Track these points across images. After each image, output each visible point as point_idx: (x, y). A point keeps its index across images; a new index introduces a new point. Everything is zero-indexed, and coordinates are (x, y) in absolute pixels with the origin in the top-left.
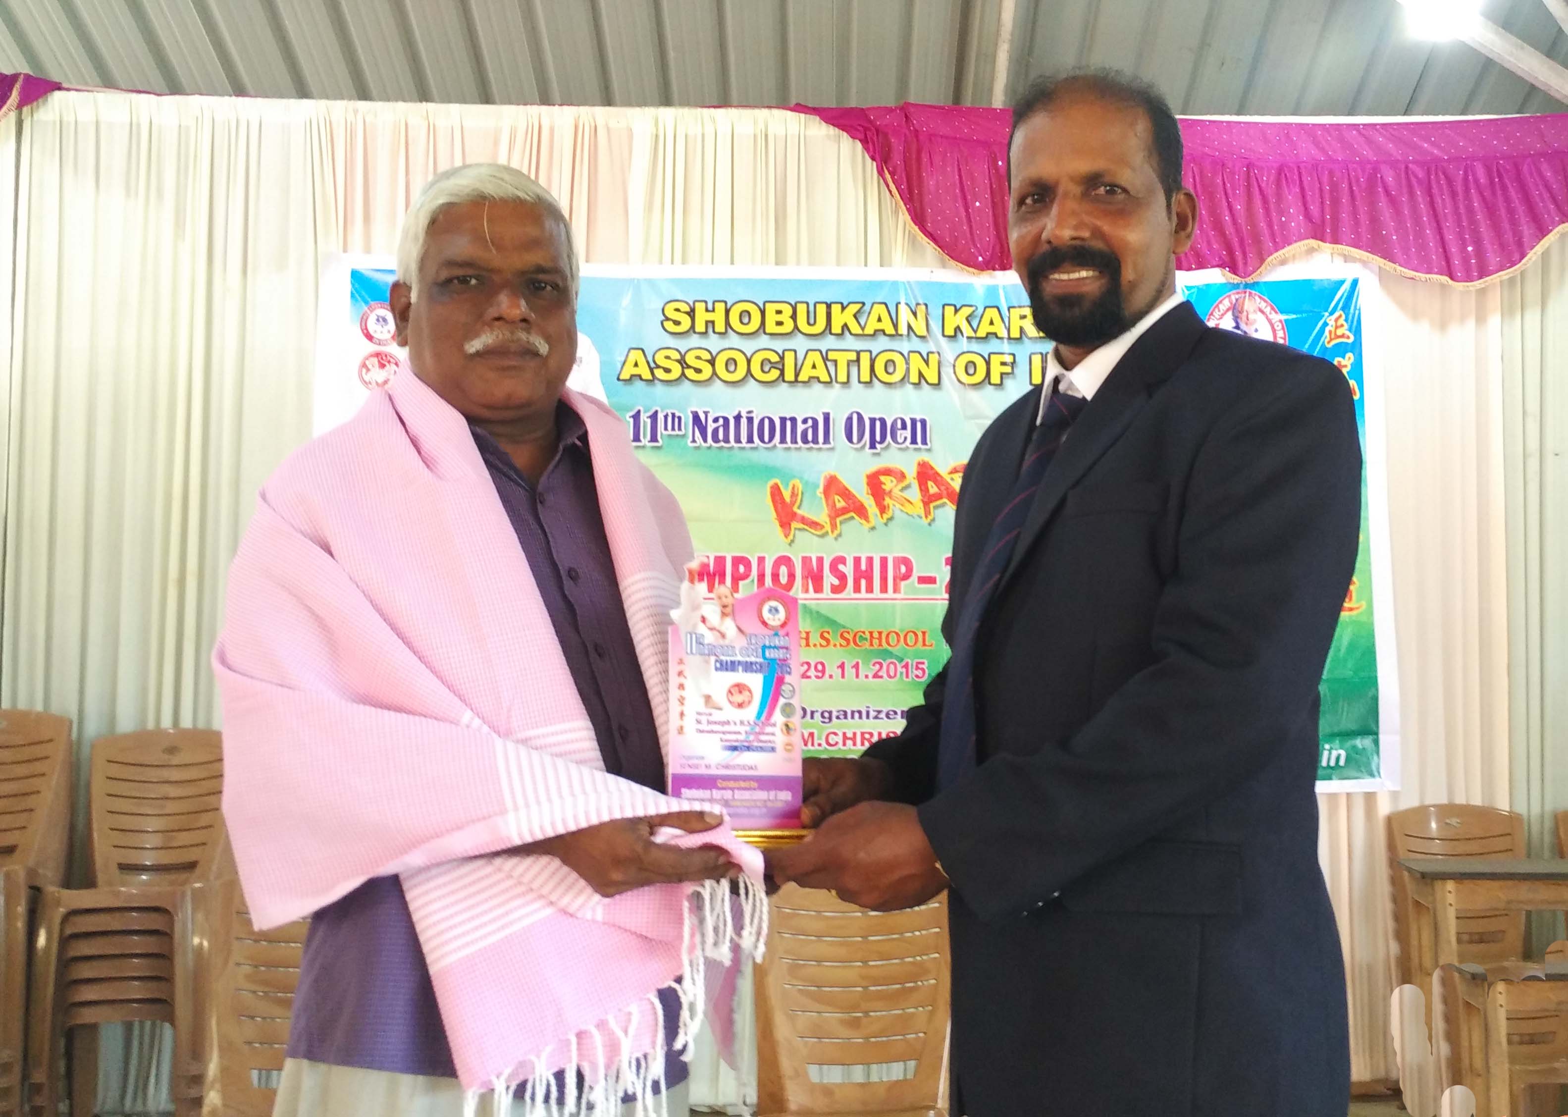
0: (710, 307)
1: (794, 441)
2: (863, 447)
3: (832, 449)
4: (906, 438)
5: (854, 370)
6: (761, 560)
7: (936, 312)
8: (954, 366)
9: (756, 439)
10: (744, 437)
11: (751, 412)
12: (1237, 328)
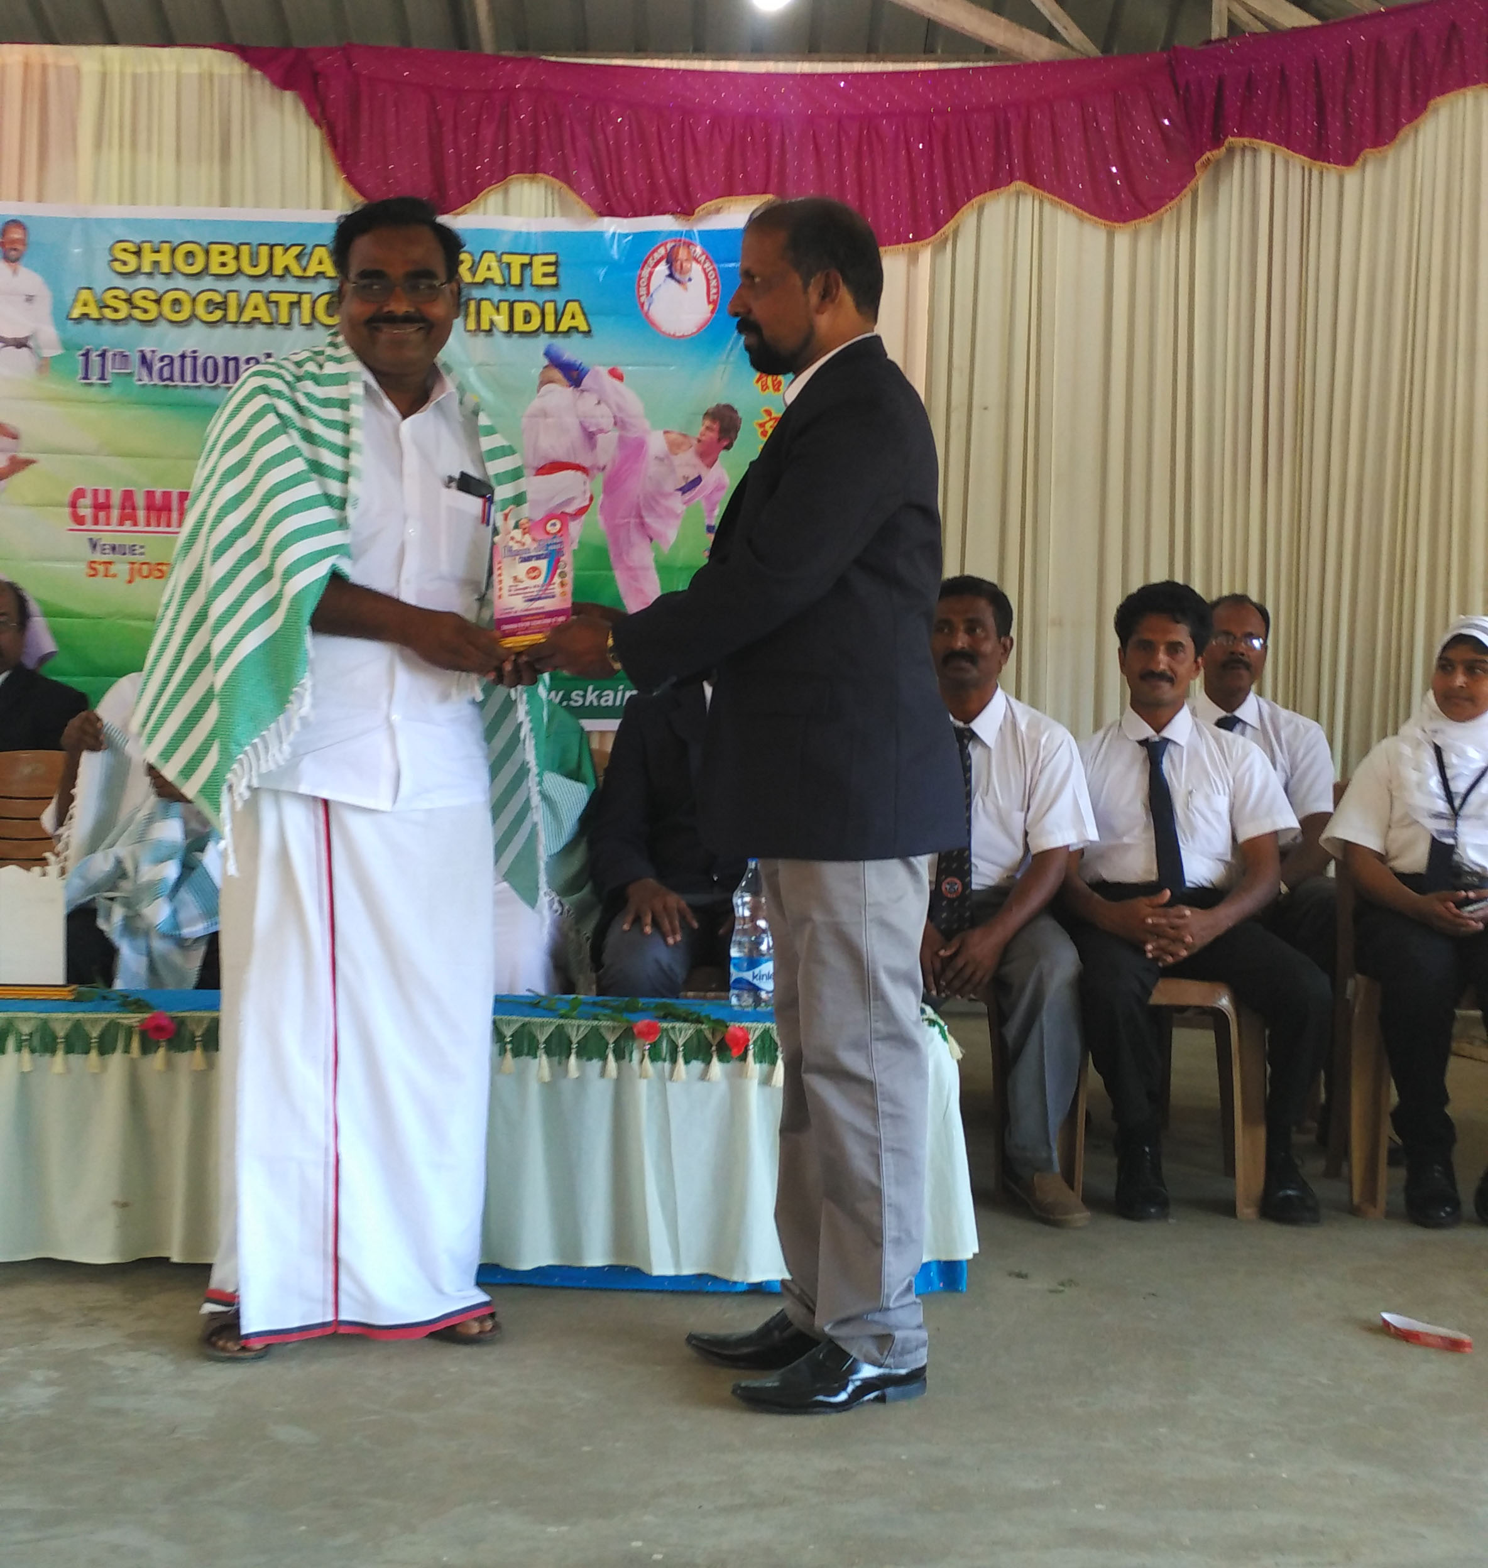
0: (156, 248)
5: (296, 312)
9: (200, 378)
10: (188, 376)
11: (195, 352)
12: (671, 276)
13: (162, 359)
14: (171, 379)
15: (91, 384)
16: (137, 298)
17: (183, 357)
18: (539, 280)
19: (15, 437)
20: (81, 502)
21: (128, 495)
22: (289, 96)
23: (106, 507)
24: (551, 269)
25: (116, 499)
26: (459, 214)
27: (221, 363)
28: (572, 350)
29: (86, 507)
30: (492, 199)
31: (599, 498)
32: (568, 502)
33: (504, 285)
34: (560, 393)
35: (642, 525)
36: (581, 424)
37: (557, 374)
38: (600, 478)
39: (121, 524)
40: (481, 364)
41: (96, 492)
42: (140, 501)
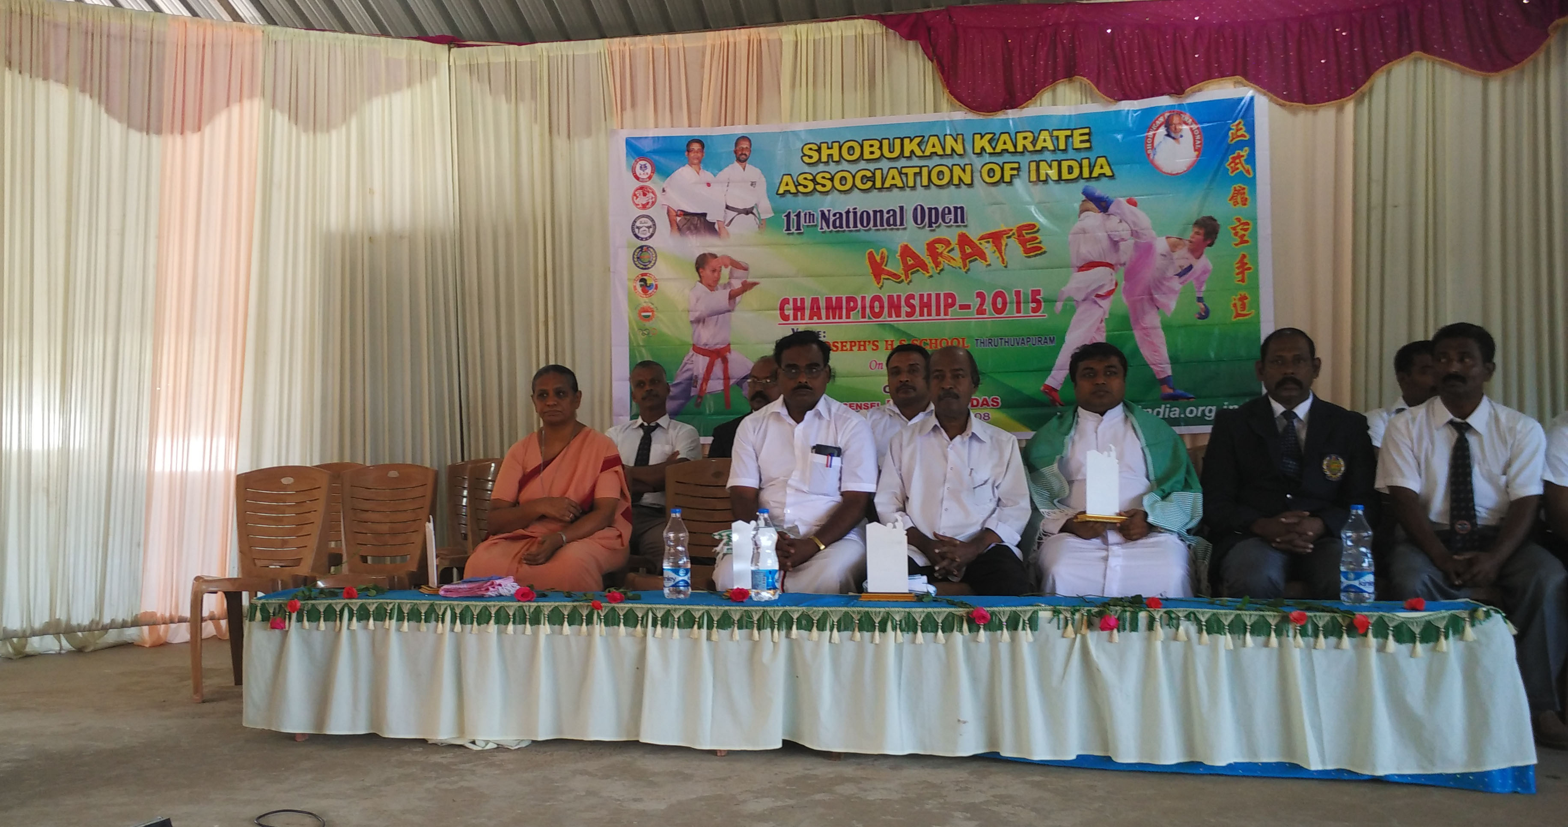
0: (830, 146)
1: (882, 225)
2: (924, 227)
3: (905, 229)
4: (951, 219)
5: (918, 178)
6: (863, 298)
7: (968, 138)
8: (981, 172)
9: (859, 225)
10: (851, 224)
11: (855, 209)
12: (1168, 135)
13: (835, 215)
14: (841, 226)
15: (792, 234)
16: (819, 179)
17: (848, 212)
18: (1078, 145)
19: (746, 269)
20: (786, 306)
21: (815, 301)
22: (911, 43)
23: (802, 309)
24: (1086, 137)
25: (808, 304)
26: (1024, 107)
27: (872, 214)
28: (1101, 188)
29: (789, 309)
30: (1046, 96)
31: (1122, 283)
32: (1101, 287)
33: (1054, 151)
34: (1093, 218)
35: (1152, 300)
36: (1109, 237)
37: (1091, 205)
38: (1122, 271)
39: (811, 318)
40: (1040, 203)
41: (795, 300)
42: (823, 304)
